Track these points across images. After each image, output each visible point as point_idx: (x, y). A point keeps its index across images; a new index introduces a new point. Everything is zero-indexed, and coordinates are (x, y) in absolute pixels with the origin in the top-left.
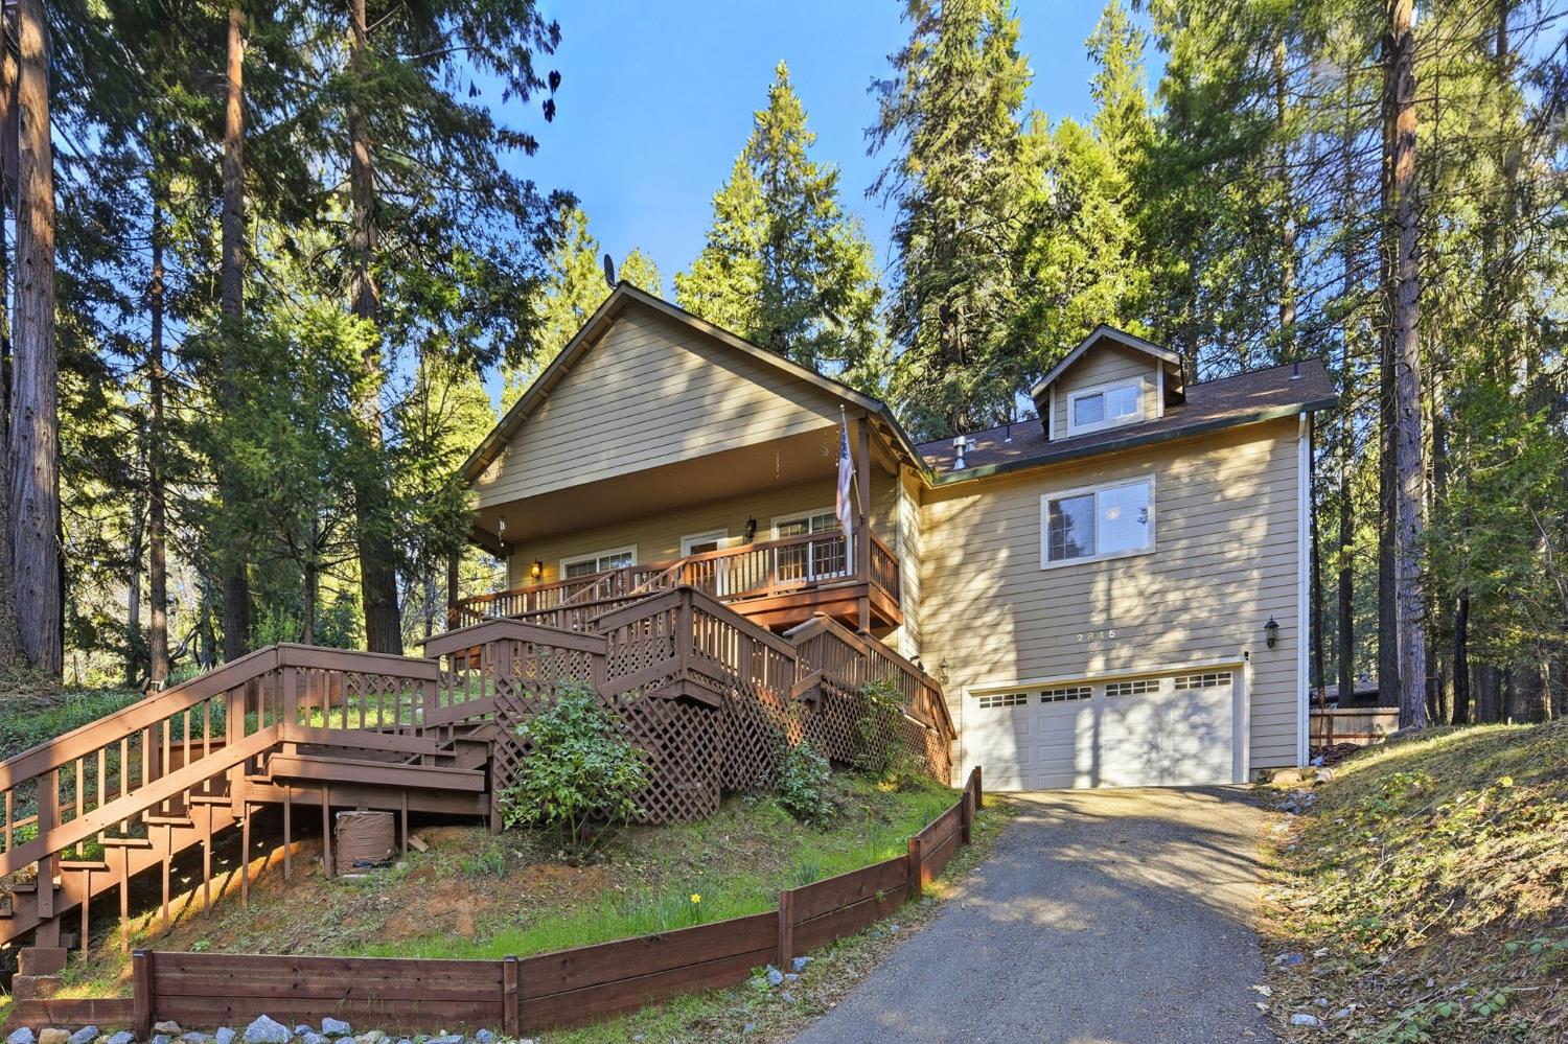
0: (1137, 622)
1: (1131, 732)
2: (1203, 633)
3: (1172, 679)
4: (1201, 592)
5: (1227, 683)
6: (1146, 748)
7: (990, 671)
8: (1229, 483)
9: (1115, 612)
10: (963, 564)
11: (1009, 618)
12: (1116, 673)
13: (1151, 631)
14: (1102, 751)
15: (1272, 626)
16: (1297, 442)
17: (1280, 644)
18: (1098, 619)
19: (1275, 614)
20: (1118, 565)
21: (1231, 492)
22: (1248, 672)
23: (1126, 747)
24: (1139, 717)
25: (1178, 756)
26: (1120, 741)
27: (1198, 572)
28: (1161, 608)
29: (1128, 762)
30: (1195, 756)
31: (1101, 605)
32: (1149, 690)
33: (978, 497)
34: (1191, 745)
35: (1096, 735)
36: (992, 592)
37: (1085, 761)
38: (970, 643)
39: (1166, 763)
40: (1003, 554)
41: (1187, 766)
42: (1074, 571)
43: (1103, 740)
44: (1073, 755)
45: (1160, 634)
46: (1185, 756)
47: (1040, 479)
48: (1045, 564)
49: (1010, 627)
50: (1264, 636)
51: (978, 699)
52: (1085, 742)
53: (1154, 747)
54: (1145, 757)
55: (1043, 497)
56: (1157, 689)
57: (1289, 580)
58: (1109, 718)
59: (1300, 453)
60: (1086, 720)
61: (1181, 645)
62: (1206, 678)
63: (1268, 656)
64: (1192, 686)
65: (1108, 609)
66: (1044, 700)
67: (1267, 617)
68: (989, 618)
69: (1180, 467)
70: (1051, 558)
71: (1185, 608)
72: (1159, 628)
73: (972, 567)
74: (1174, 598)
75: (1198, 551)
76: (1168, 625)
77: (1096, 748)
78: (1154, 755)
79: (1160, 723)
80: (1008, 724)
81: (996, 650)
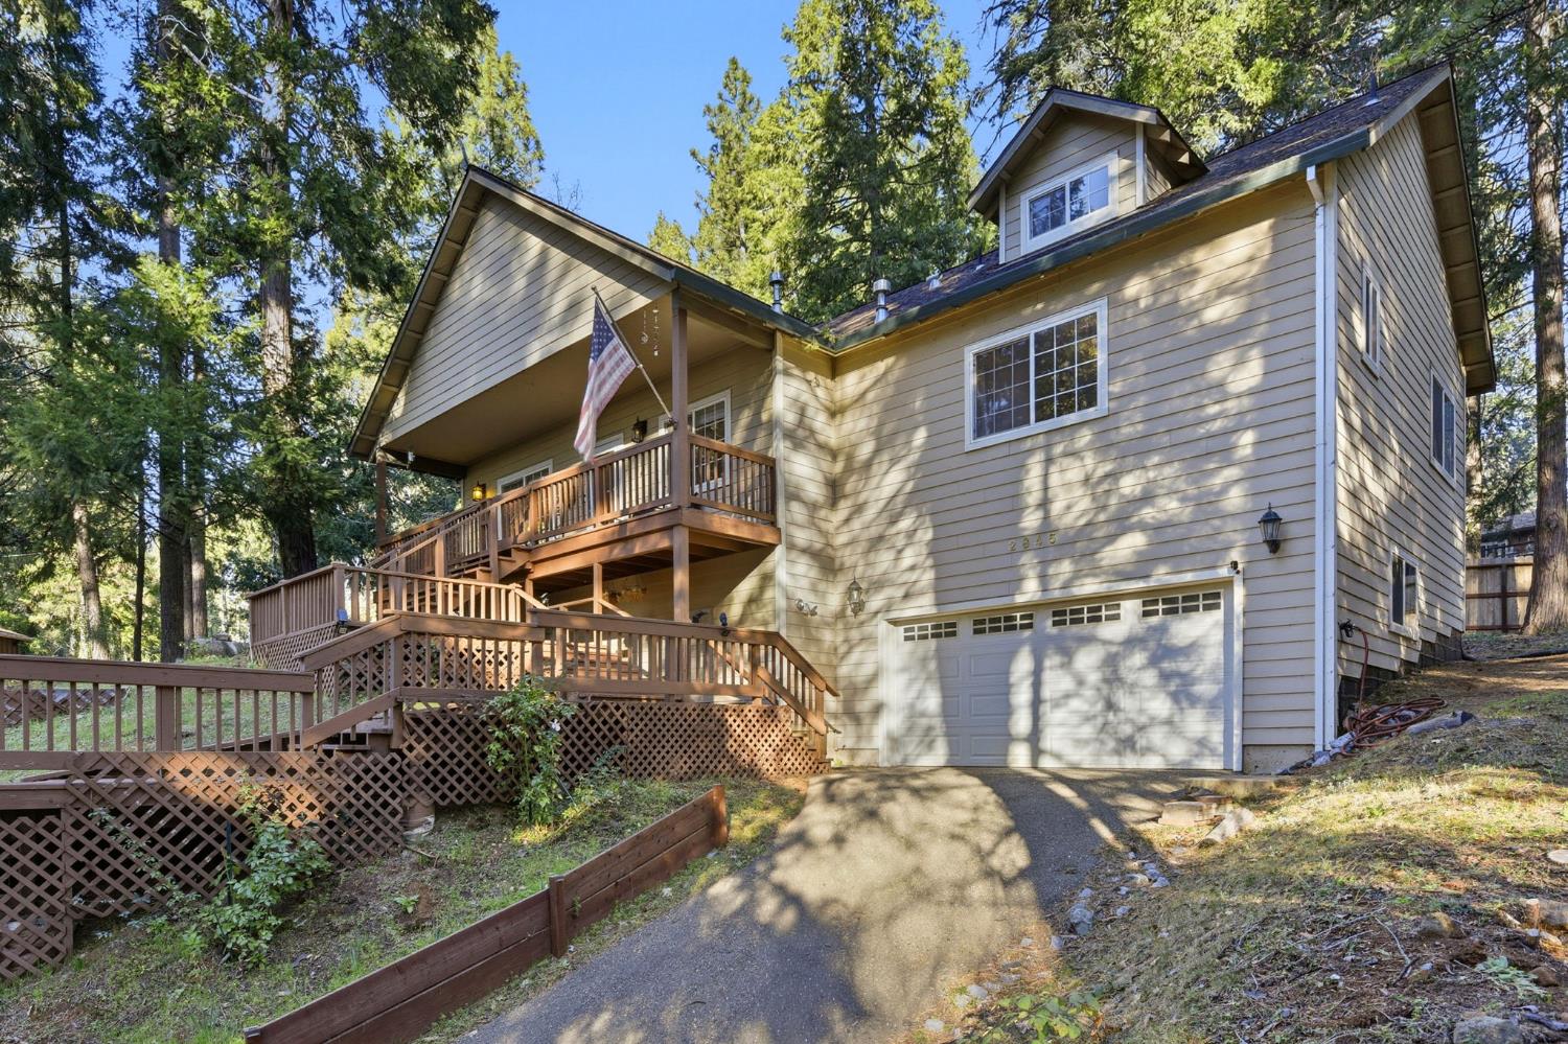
0: (1082, 522)
1: (1081, 683)
2: (1170, 533)
3: (1139, 602)
4: (1168, 471)
5: (1216, 606)
6: (1100, 706)
7: (907, 596)
8: (1207, 300)
9: (1056, 508)
10: (877, 451)
11: (928, 521)
12: (1057, 594)
13: (1100, 534)
14: (1045, 708)
15: (1271, 519)
16: (1314, 215)
17: (1289, 548)
18: (1031, 521)
19: (1276, 500)
20: (1057, 438)
21: (1212, 314)
22: (1239, 593)
23: (1075, 704)
24: (1087, 660)
25: (1143, 720)
26: (1067, 696)
27: (1165, 440)
28: (1113, 500)
29: (1079, 725)
30: (1169, 722)
31: (1033, 499)
32: (1108, 618)
33: (890, 360)
34: (1160, 706)
35: (1037, 686)
36: (909, 486)
37: (1021, 723)
38: (884, 559)
39: (1127, 730)
40: (920, 436)
41: (1157, 736)
42: (1005, 450)
43: (1047, 692)
44: (1008, 711)
45: (1112, 538)
46: (1153, 721)
47: (963, 324)
48: (971, 443)
49: (929, 535)
50: (1259, 536)
51: (902, 629)
52: (1022, 696)
53: (1110, 706)
54: (1100, 721)
55: (967, 349)
56: (1117, 617)
57: (1301, 442)
58: (1052, 661)
59: (1319, 233)
60: (1023, 664)
61: (1139, 553)
62: (1185, 599)
63: (1269, 567)
64: (1166, 612)
65: (1045, 504)
66: (976, 632)
67: (1263, 503)
68: (905, 524)
69: (1137, 287)
70: (979, 432)
71: (1147, 498)
72: (1111, 529)
73: (885, 456)
74: (1130, 484)
75: (1166, 408)
76: (1122, 523)
77: (1036, 703)
78: (1111, 716)
79: (1115, 671)
80: (932, 666)
81: (913, 568)
